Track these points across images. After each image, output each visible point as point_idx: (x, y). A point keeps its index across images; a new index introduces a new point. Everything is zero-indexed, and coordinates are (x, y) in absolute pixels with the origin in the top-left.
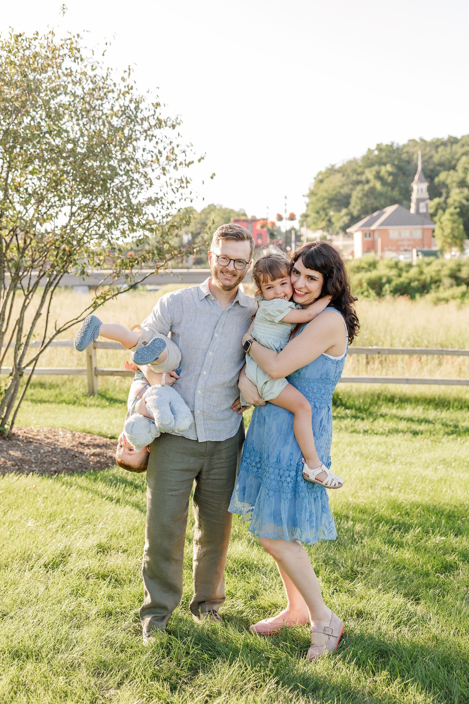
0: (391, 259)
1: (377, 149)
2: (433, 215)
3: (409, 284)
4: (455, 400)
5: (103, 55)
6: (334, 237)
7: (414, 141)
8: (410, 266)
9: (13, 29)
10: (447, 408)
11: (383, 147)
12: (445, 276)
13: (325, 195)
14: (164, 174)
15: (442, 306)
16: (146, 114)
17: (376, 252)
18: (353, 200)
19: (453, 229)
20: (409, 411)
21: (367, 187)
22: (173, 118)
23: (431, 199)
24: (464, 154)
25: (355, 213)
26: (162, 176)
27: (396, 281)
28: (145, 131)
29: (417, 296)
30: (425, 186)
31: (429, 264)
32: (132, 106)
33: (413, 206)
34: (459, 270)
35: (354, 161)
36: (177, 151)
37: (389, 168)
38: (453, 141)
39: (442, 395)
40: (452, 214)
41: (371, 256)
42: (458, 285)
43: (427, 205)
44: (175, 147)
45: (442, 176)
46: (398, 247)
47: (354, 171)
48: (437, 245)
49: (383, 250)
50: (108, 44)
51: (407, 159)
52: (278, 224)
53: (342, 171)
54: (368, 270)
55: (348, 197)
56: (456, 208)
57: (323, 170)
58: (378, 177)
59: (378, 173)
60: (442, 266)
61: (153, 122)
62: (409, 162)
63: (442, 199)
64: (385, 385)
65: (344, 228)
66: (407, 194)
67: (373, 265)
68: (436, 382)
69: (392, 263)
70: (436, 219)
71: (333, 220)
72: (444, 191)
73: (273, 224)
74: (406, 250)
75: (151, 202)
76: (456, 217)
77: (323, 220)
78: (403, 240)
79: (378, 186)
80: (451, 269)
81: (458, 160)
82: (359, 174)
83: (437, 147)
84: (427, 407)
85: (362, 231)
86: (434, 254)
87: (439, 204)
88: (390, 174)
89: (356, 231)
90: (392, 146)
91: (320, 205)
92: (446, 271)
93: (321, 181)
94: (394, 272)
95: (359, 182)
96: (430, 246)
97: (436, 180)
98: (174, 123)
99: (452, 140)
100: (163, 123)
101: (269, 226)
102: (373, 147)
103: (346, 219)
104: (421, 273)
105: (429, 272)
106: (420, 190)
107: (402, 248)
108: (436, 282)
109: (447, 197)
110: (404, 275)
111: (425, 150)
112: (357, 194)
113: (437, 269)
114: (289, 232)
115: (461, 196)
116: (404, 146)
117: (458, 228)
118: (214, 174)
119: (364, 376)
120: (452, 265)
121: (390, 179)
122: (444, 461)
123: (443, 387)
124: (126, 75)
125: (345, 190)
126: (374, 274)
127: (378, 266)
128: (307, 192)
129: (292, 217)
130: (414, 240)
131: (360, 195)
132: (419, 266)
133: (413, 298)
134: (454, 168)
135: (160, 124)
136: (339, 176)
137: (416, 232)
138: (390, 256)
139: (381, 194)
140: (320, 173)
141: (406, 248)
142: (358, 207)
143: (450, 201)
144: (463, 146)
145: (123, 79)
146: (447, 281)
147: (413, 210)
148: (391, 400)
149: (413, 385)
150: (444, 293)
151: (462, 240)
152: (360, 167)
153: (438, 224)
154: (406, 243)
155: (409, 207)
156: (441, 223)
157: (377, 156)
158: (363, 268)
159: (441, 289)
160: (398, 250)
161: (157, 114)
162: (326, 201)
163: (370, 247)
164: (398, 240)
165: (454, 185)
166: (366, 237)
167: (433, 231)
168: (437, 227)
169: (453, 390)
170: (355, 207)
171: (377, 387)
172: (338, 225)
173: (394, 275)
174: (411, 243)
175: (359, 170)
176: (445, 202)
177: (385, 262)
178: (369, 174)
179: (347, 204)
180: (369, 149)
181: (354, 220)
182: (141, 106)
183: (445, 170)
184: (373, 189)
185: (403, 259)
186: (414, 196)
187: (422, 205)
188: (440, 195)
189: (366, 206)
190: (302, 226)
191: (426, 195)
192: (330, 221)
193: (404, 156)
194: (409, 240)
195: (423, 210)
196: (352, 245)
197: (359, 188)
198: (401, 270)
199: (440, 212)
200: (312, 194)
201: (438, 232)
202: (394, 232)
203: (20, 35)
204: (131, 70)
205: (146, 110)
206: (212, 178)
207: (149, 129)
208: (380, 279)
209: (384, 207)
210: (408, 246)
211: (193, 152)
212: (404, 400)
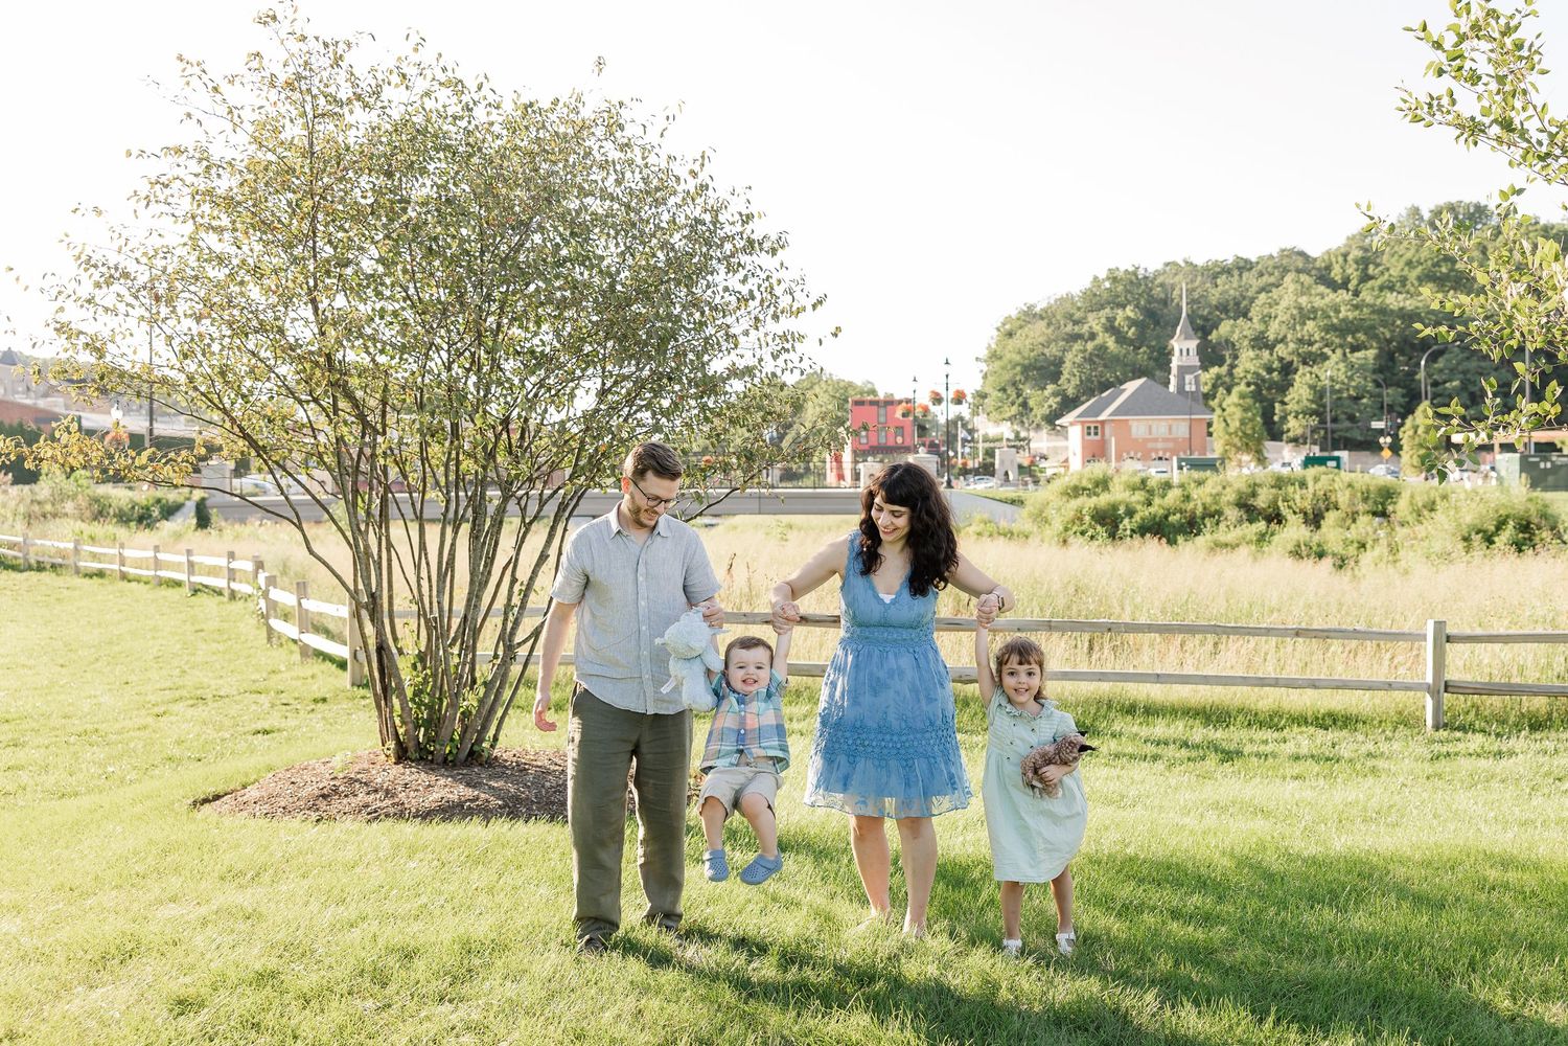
0: (1135, 473)
1: (1108, 278)
2: (1207, 397)
3: (1166, 517)
4: (1240, 711)
5: (662, 135)
6: (1032, 434)
7: (1175, 264)
8: (1167, 485)
9: (519, 96)
10: (1224, 725)
11: (1120, 274)
12: (1229, 503)
13: (1017, 358)
14: (757, 329)
15: (1222, 557)
16: (728, 230)
17: (1108, 461)
18: (1067, 368)
19: (1243, 422)
20: (1160, 728)
21: (1090, 346)
22: (774, 237)
23: (1205, 368)
24: (1262, 290)
25: (1071, 392)
26: (752, 332)
27: (1143, 513)
28: (726, 258)
29: (1180, 539)
30: (1193, 344)
31: (1200, 483)
32: (707, 217)
33: (1173, 380)
34: (1254, 495)
35: (1069, 298)
36: (778, 291)
37: (1129, 311)
38: (1243, 266)
39: (1217, 702)
40: (1242, 396)
41: (1098, 469)
42: (1251, 521)
43: (1197, 378)
44: (775, 284)
45: (1225, 328)
46: (1145, 452)
47: (1069, 317)
48: (1216, 448)
49: (1119, 458)
50: (671, 118)
51: (1162, 296)
52: (933, 409)
53: (1046, 316)
54: (1091, 493)
55: (1059, 363)
56: (1248, 385)
57: (1014, 314)
58: (1111, 328)
59: (1111, 320)
60: (1224, 488)
61: (741, 244)
62: (1165, 302)
63: (1224, 370)
64: (1120, 684)
65: (1051, 419)
66: (1162, 358)
67: (1103, 484)
68: (1206, 680)
69: (1137, 479)
70: (1214, 403)
71: (1031, 403)
72: (1227, 354)
73: (926, 410)
74: (1160, 459)
75: (734, 372)
76: (1249, 401)
77: (1013, 404)
78: (1156, 440)
79: (1111, 343)
80: (1240, 493)
81: (1252, 300)
82: (1076, 323)
83: (1215, 276)
84: (1191, 722)
85: (1083, 423)
86: (1209, 465)
87: (1218, 377)
88: (1133, 323)
89: (1072, 424)
90: (1135, 274)
91: (1007, 376)
92: (1230, 496)
93: (1010, 334)
94: (1139, 496)
95: (1075, 337)
96: (1204, 450)
97: (1213, 337)
98: (776, 246)
99: (1242, 264)
100: (756, 245)
101: (919, 412)
102: (1103, 275)
103: (1054, 402)
104: (1187, 498)
105: (1201, 496)
106: (1185, 353)
107: (1154, 456)
108: (1215, 515)
109: (1232, 367)
110: (1157, 501)
111: (1192, 281)
112: (1073, 357)
113: (1214, 492)
114: (952, 424)
115: (1257, 363)
116: (1157, 274)
117: (1251, 420)
118: (838, 329)
119: (1084, 668)
120: (1241, 485)
121: (1131, 333)
122: (1216, 806)
123: (1219, 689)
124: (697, 168)
125: (1053, 351)
126: (1103, 500)
127: (1111, 485)
128: (984, 353)
129: (959, 399)
130: (1175, 440)
131: (1078, 360)
132: (1182, 486)
133: (1172, 542)
134: (1245, 315)
135: (751, 246)
136: (1042, 324)
137: (1179, 426)
138: (1132, 468)
139: (1116, 359)
140: (1008, 320)
141: (1161, 454)
142: (1075, 381)
143: (1239, 372)
144: (1261, 275)
145: (694, 174)
146: (1232, 514)
147: (1172, 388)
148: (1130, 710)
149: (1168, 686)
150: (1224, 534)
151: (1259, 441)
152: (1079, 309)
153: (1218, 411)
154: (1160, 445)
155: (1167, 383)
156: (1224, 410)
157: (1109, 290)
158: (1084, 489)
159: (1222, 526)
160: (1145, 458)
161: (748, 231)
162: (1018, 368)
163: (1095, 452)
164: (1146, 441)
165: (1246, 343)
166: (1089, 434)
167: (1210, 425)
168: (1215, 417)
169: (1235, 694)
170: (1070, 382)
171: (1105, 688)
172: (1040, 412)
173: (1139, 502)
174: (1171, 445)
175: (1078, 315)
176: (1230, 374)
177: (1124, 478)
178: (1095, 322)
179: (1055, 377)
180: (1096, 278)
181: (1068, 404)
182: (721, 218)
183: (1229, 318)
184: (1103, 348)
185: (1154, 473)
186: (1175, 363)
187: (1188, 378)
188: (1220, 362)
189: (1089, 380)
190: (975, 413)
191: (1195, 361)
192: (1025, 405)
193: (1157, 292)
194: (1165, 440)
195: (1190, 387)
196: (1067, 448)
197: (1078, 346)
198: (1151, 492)
199: (1221, 390)
200: (994, 356)
201: (1218, 427)
202: (1139, 426)
203: (531, 105)
204: (707, 160)
205: (729, 225)
206: (835, 335)
207: (733, 256)
208: (1115, 507)
209: (1122, 383)
210: (1165, 451)
211: (805, 292)
212: (1151, 711)
